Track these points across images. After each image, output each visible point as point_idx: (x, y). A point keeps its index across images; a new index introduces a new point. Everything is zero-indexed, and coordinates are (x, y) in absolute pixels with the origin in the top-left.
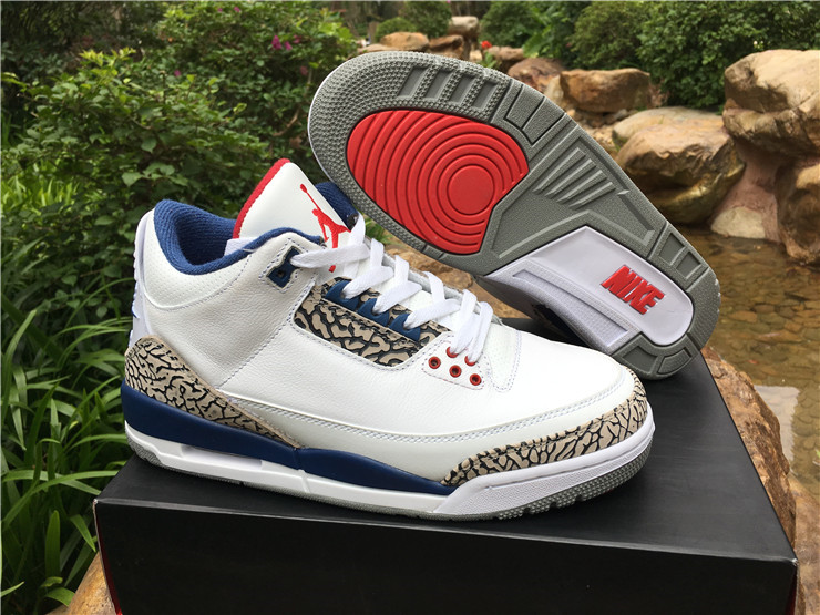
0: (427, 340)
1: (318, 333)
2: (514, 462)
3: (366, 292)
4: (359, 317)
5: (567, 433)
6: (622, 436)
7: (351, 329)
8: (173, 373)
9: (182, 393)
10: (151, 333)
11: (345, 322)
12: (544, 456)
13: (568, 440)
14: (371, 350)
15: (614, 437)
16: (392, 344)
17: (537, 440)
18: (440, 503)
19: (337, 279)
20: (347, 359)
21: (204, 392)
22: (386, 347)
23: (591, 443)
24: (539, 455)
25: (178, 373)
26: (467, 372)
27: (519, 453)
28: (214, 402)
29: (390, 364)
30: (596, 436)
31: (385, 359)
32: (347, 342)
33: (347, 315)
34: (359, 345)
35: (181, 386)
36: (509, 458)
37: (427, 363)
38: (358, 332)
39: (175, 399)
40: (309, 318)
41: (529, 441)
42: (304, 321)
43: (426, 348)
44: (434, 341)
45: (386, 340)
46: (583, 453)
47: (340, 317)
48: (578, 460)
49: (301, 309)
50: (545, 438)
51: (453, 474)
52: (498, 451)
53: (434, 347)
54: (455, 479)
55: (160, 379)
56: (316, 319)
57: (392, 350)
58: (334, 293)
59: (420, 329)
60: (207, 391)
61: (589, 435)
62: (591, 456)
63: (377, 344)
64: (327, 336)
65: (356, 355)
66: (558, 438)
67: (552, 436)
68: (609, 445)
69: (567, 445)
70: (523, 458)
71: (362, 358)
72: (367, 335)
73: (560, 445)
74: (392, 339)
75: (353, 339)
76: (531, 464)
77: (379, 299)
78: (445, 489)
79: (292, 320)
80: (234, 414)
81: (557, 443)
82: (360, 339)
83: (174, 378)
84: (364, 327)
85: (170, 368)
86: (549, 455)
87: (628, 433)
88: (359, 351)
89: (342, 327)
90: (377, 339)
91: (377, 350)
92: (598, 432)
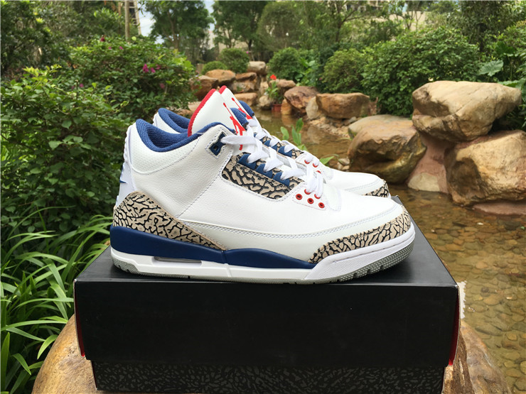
0: (293, 186)
1: (235, 182)
2: (348, 246)
3: (259, 161)
4: (257, 173)
5: (374, 230)
6: (401, 233)
7: (253, 180)
8: (150, 211)
9: (156, 223)
10: (136, 190)
11: (250, 176)
12: (363, 242)
13: (374, 234)
14: (264, 191)
15: (397, 233)
16: (275, 187)
17: (359, 234)
18: (308, 273)
19: (244, 153)
20: (252, 195)
21: (170, 220)
22: (273, 189)
23: (386, 235)
24: (360, 242)
25: (154, 211)
26: (316, 202)
27: (350, 241)
28: (176, 226)
29: (275, 198)
30: (388, 232)
31: (272, 195)
32: (251, 187)
33: (250, 172)
34: (258, 188)
35: (155, 218)
36: (344, 244)
37: (295, 197)
38: (257, 181)
39: (150, 228)
40: (230, 174)
41: (354, 234)
42: (228, 175)
43: (293, 190)
44: (297, 186)
45: (272, 185)
46: (382, 241)
47: (247, 173)
48: (380, 245)
49: (225, 169)
50: (363, 233)
51: (315, 255)
52: (339, 240)
53: (297, 189)
54: (317, 258)
55: (141, 217)
56: (234, 174)
57: (275, 191)
58: (243, 160)
59: (289, 180)
60: (171, 219)
61: (384, 231)
62: (387, 243)
63: (267, 188)
64: (241, 183)
65: (257, 193)
66: (369, 233)
67: (366, 232)
68: (395, 237)
69: (374, 236)
70: (352, 244)
71: (260, 195)
72: (262, 182)
73: (371, 236)
74: (275, 185)
75: (255, 185)
76: (356, 247)
77: (266, 164)
78: (310, 265)
79: (221, 175)
80: (187, 232)
81: (369, 235)
82: (258, 184)
83: (151, 214)
84: (260, 178)
85: (149, 208)
86: (365, 242)
87: (404, 231)
88: (258, 191)
89: (248, 179)
90: (267, 185)
91: (268, 191)
92: (389, 229)
